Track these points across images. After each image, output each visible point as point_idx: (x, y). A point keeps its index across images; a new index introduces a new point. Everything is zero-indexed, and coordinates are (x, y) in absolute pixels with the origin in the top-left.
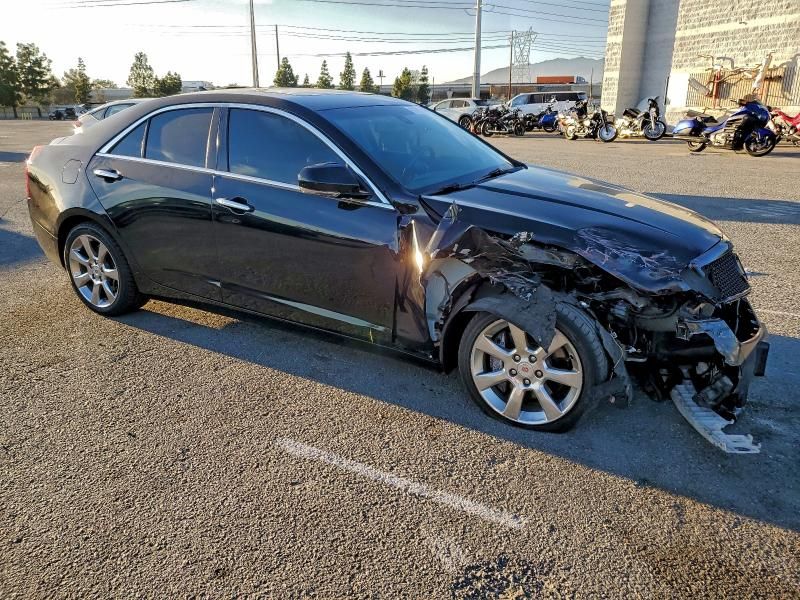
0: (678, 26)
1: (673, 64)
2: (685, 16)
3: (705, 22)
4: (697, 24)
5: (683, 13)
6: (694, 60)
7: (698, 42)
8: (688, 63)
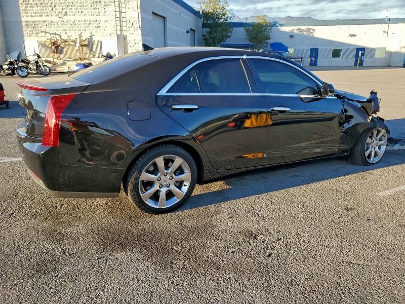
0: (22, 15)
1: (25, 35)
2: (25, 10)
3: (38, 14)
4: (33, 15)
5: (23, 8)
6: (37, 33)
7: (38, 25)
8: (34, 35)
